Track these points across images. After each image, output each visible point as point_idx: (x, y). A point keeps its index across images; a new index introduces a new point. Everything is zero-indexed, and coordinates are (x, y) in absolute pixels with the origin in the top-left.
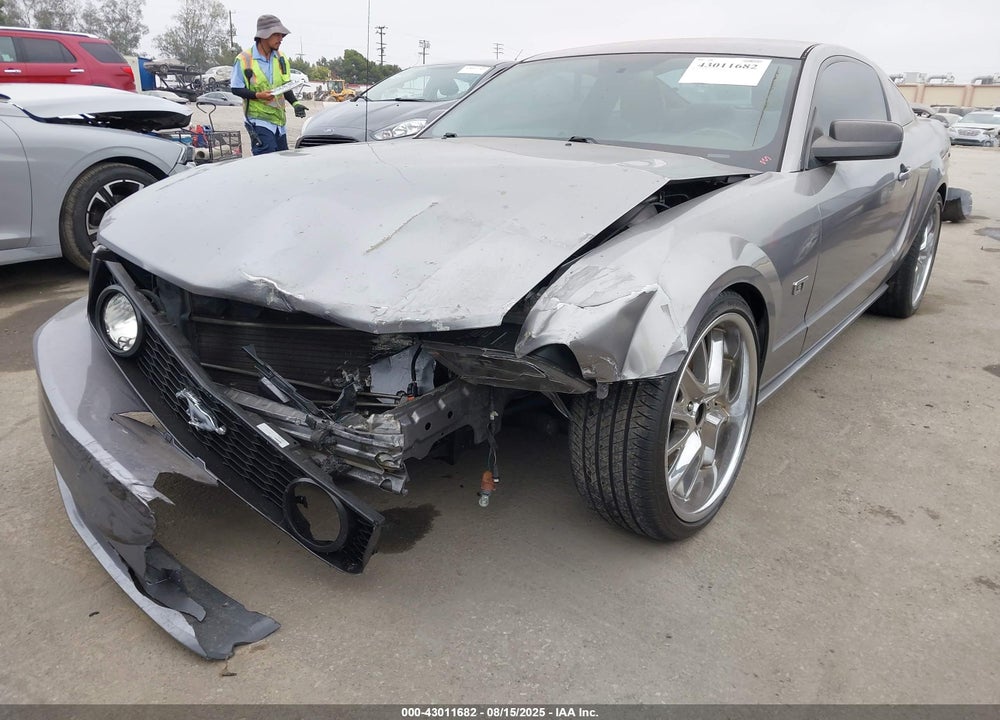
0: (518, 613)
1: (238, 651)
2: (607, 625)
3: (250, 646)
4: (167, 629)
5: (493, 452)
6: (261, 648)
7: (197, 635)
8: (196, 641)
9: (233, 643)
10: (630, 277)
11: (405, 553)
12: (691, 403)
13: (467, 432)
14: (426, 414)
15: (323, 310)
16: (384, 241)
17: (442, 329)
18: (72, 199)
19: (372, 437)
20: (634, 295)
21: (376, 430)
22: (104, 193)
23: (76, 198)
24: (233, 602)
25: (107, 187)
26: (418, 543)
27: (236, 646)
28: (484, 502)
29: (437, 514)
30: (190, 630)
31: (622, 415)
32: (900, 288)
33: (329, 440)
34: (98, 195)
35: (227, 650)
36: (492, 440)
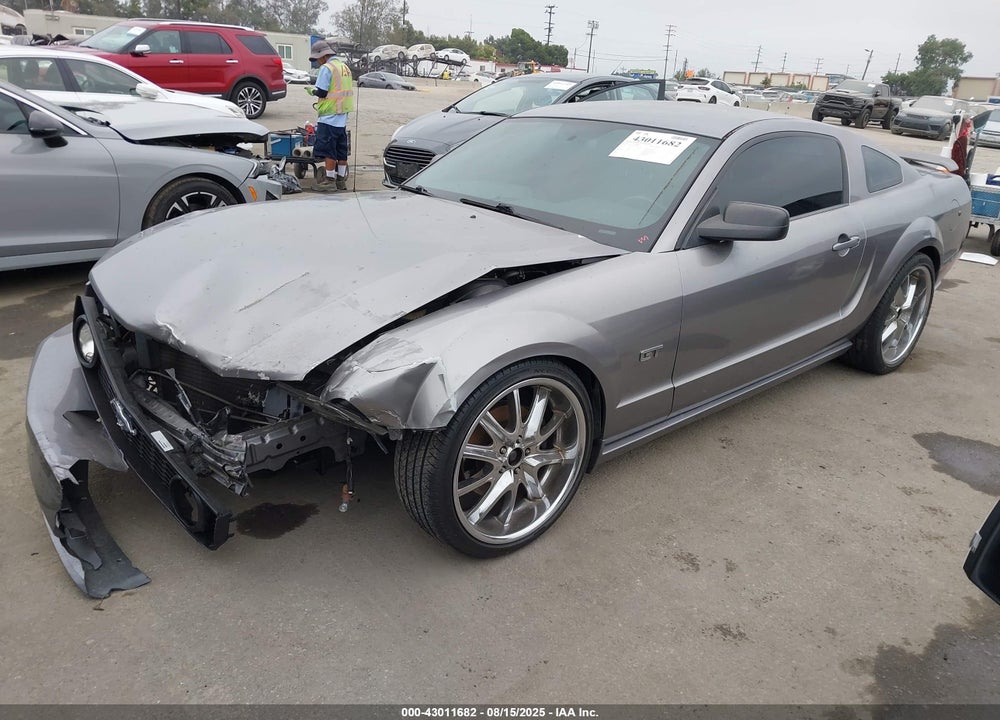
0: (326, 596)
1: (114, 595)
2: (386, 615)
3: (124, 592)
4: (69, 571)
5: (349, 469)
6: (131, 594)
7: (86, 579)
8: (83, 583)
9: (109, 589)
10: (418, 350)
11: (272, 540)
12: (505, 447)
13: (329, 451)
14: (276, 437)
15: (195, 351)
16: (256, 302)
17: (264, 378)
18: (154, 208)
19: (223, 452)
20: (415, 365)
21: (228, 446)
22: (181, 203)
23: (157, 207)
24: (126, 559)
25: (184, 198)
26: (287, 534)
27: (113, 590)
28: (344, 508)
29: (316, 512)
30: (82, 574)
31: (421, 454)
32: (866, 346)
33: (197, 450)
34: (176, 205)
35: (105, 592)
36: (349, 461)
